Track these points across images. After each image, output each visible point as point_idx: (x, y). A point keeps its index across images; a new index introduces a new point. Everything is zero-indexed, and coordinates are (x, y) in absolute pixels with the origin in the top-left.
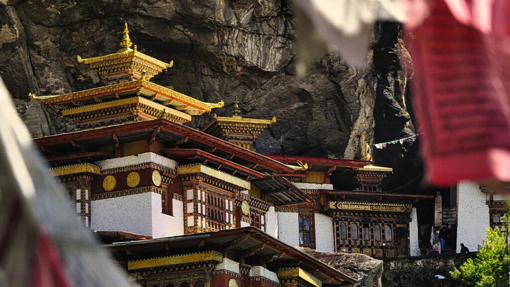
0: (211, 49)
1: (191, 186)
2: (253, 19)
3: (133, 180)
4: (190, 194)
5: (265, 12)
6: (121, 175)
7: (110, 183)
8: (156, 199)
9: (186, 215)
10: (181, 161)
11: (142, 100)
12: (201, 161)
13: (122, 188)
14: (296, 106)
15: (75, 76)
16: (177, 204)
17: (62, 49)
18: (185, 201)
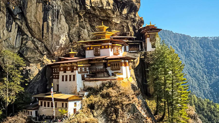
0: (110, 20)
1: (114, 47)
2: (116, 16)
3: (107, 47)
4: (114, 48)
5: (118, 15)
6: (105, 46)
7: (103, 47)
8: (110, 49)
9: (113, 51)
10: (113, 43)
11: (106, 34)
12: (116, 44)
13: (105, 48)
14: (122, 28)
15: (91, 25)
16: (112, 50)
17: (89, 21)
18: (113, 49)
